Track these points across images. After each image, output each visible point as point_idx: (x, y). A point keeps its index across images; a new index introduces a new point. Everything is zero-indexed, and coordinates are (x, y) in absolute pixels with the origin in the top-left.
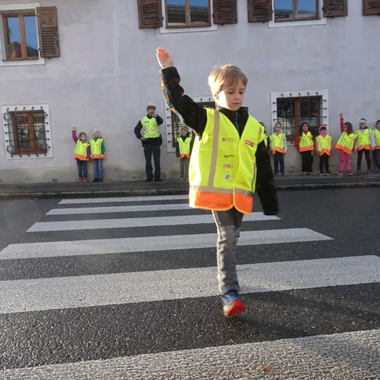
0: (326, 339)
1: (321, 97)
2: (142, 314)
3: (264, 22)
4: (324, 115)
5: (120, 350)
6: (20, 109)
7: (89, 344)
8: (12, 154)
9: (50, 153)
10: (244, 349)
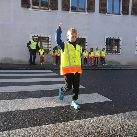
0: (78, 122)
1: (85, 38)
2: (16, 115)
3: (67, 11)
4: (86, 45)
5: (6, 128)
10: (51, 126)
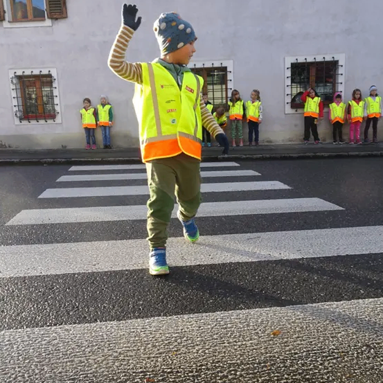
0: (334, 306)
1: (337, 62)
4: (340, 81)
5: (134, 312)
6: (28, 72)
7: (104, 307)
8: (21, 119)
9: (58, 119)
10: (254, 314)
